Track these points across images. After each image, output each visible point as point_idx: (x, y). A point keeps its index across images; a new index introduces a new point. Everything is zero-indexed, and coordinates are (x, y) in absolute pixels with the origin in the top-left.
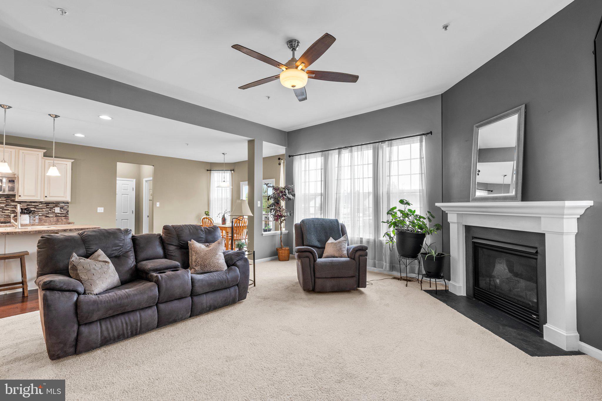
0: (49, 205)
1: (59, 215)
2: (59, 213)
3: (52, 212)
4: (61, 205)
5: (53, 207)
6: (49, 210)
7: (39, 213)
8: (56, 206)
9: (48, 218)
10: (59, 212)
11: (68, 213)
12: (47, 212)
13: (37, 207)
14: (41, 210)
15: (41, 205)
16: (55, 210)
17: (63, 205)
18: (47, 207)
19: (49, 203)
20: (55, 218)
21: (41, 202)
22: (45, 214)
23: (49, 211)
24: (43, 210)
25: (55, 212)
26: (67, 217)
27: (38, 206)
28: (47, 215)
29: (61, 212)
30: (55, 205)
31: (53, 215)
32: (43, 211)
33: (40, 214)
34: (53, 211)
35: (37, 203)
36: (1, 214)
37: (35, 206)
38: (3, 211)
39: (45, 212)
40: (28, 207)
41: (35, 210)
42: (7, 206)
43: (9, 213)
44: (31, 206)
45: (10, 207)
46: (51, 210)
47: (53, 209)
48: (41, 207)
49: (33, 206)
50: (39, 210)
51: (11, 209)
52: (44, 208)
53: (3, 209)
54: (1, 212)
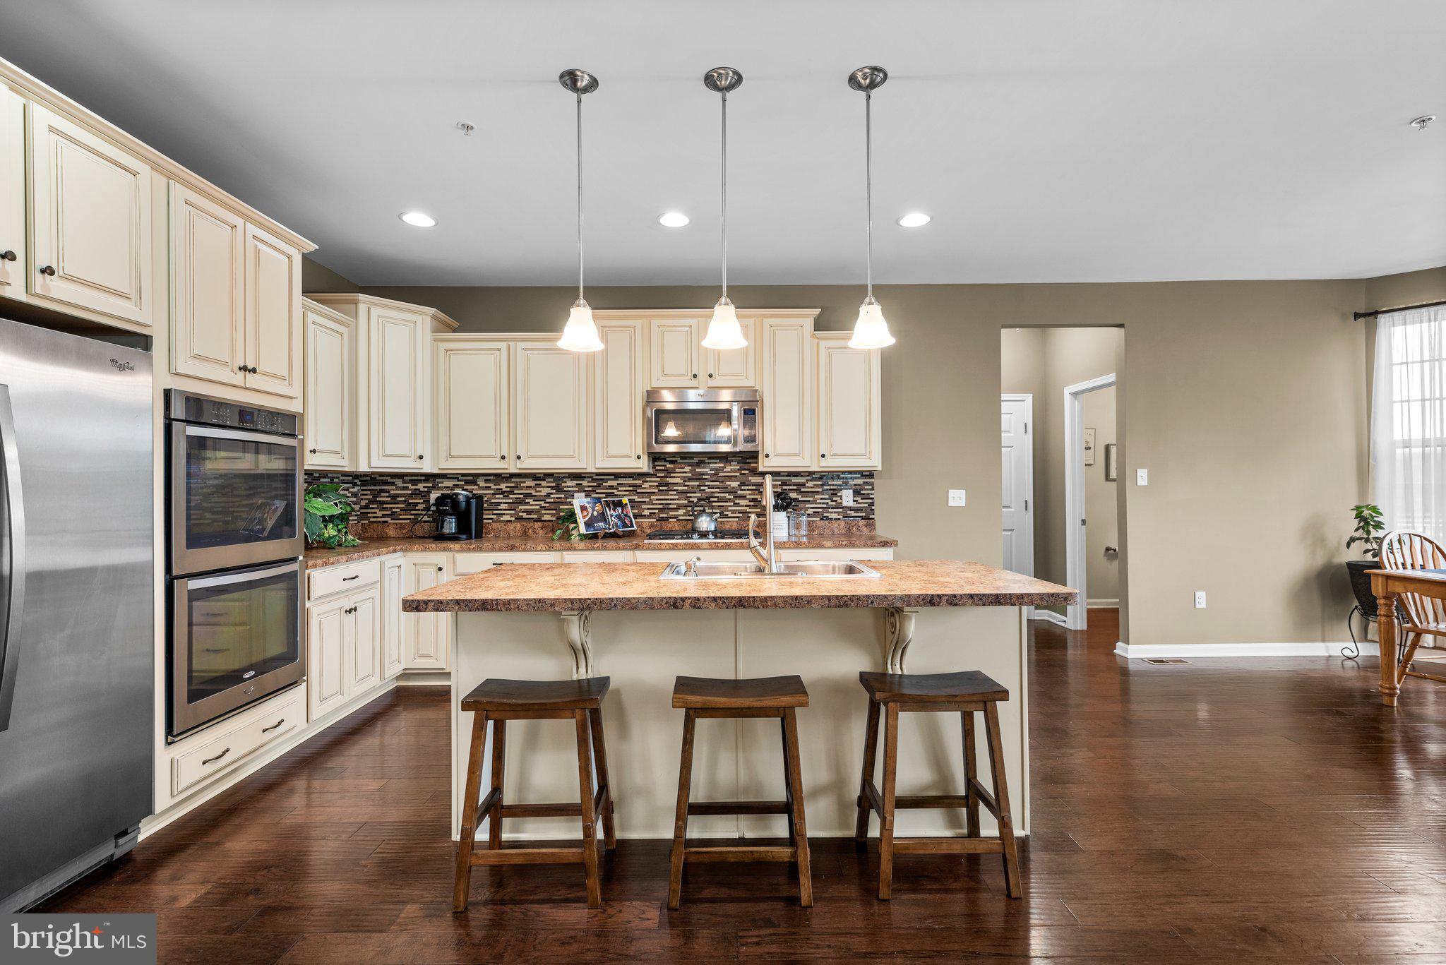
0: (829, 483)
1: (853, 513)
2: (851, 509)
3: (834, 503)
4: (858, 482)
5: (837, 487)
6: (827, 497)
7: (807, 505)
8: (845, 486)
9: (827, 522)
10: (852, 504)
11: (873, 508)
12: (825, 506)
13: (802, 490)
14: (811, 499)
15: (811, 484)
16: (841, 499)
18: (825, 487)
19: (830, 477)
20: (843, 523)
21: (810, 473)
22: (821, 510)
23: (831, 503)
24: (816, 496)
25: (844, 505)
26: (871, 521)
27: (804, 485)
28: (824, 516)
29: (855, 505)
30: (841, 482)
31: (839, 513)
32: (815, 502)
33: (810, 511)
34: (838, 499)
35: (802, 476)
36: (730, 508)
37: (798, 485)
38: (736, 501)
39: (820, 503)
40: (784, 487)
41: (799, 497)
42: (743, 488)
43: (746, 506)
44: (791, 485)
45: (748, 490)
46: (834, 499)
47: (839, 496)
48: (811, 488)
49: (794, 485)
50: (807, 497)
51: (750, 494)
52: (818, 492)
53: (736, 495)
54: (732, 504)
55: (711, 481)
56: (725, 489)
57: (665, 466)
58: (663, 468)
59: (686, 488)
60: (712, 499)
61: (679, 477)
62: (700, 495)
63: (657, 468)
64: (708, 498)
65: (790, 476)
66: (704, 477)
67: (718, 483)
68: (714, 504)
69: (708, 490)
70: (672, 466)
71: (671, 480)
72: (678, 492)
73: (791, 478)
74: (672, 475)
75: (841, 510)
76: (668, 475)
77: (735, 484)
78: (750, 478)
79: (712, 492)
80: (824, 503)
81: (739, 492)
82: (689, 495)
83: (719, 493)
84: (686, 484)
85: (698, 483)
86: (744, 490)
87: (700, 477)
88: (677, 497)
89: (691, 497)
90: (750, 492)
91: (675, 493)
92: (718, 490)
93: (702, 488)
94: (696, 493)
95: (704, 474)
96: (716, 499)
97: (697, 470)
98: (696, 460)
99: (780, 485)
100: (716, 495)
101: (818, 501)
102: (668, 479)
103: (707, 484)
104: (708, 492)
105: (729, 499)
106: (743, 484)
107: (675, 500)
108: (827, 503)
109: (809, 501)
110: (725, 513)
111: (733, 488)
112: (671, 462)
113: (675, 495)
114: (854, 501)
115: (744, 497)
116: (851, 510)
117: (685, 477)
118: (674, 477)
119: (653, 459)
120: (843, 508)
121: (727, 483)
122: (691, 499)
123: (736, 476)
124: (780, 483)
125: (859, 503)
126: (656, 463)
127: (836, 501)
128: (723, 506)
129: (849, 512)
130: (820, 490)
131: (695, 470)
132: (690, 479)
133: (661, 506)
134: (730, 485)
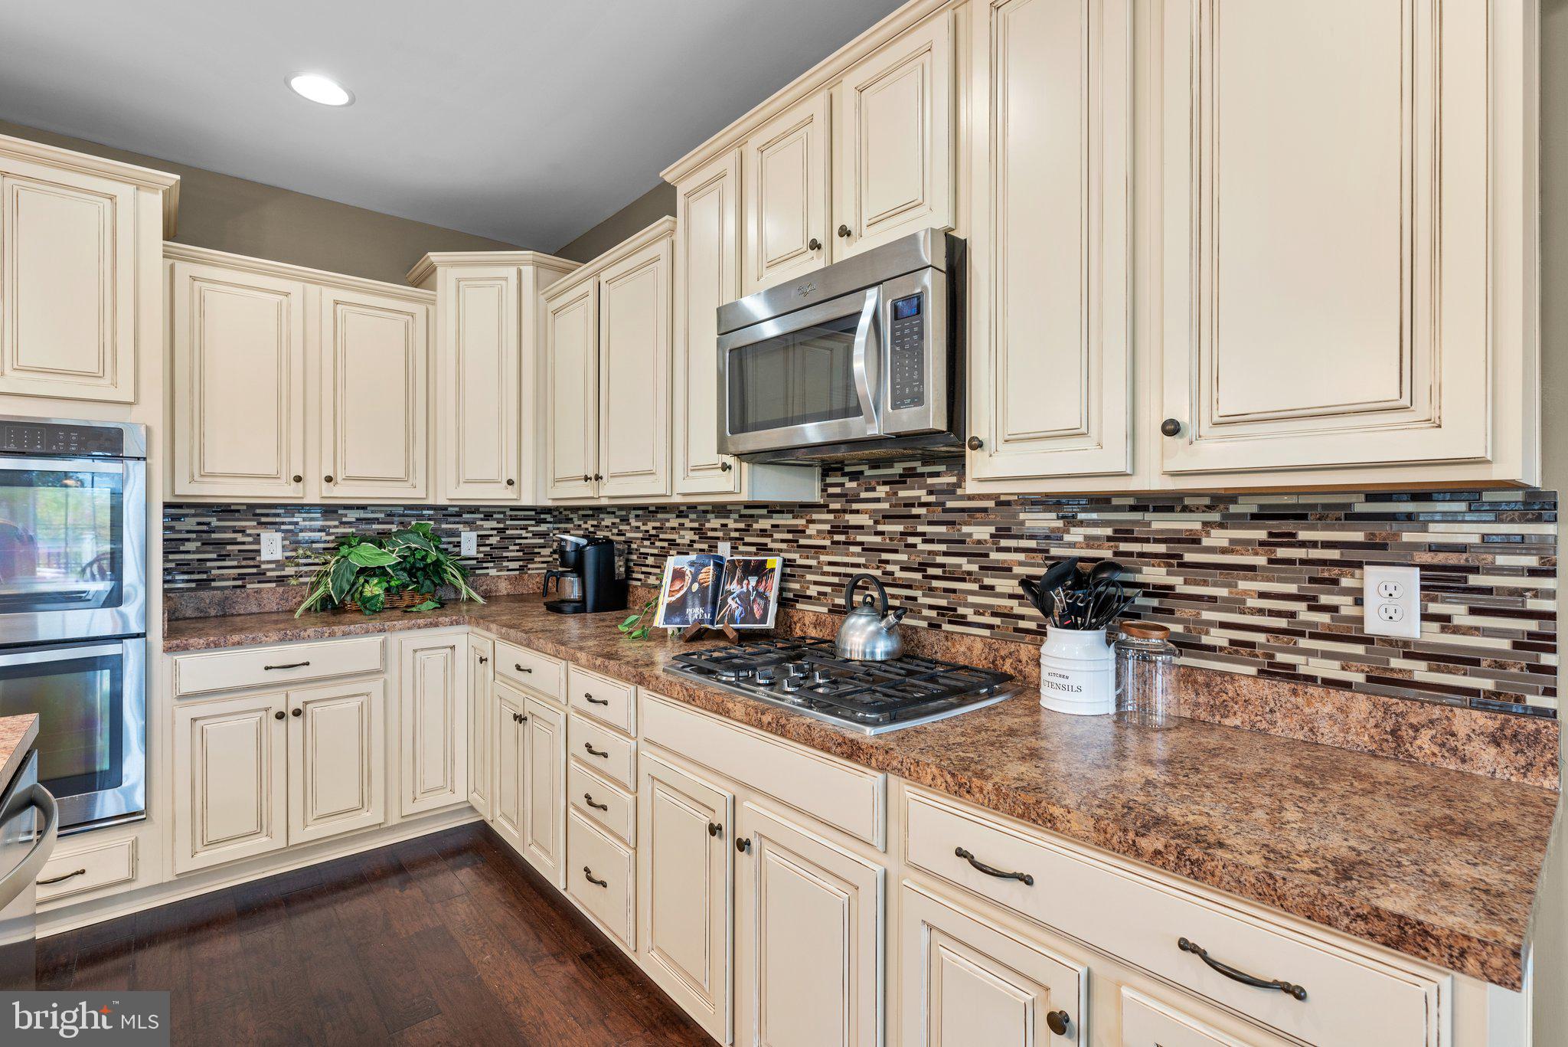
0: (1303, 535)
1: (1420, 671)
2: (1409, 647)
3: (1324, 618)
4: (1438, 533)
5: (1334, 554)
6: (1292, 588)
7: (1206, 615)
8: (1379, 550)
9: (1285, 687)
10: (1411, 628)
11: (1544, 658)
12: (1282, 623)
13: (1189, 557)
15: (1219, 538)
16: (1359, 602)
17: (1468, 533)
18: (1282, 553)
19: (1299, 515)
20: (1361, 705)
21: (1220, 500)
22: (1260, 638)
23: (1305, 615)
24: (1243, 585)
25: (1371, 628)
27: (1194, 541)
28: (1281, 658)
29: (1434, 635)
30: (1358, 536)
31: (1346, 661)
32: (1235, 604)
34: (1346, 605)
35: (1186, 509)
36: (971, 599)
37: (1179, 541)
38: (987, 581)
39: (1261, 612)
40: (1124, 547)
41: (1177, 581)
42: (1004, 543)
43: (1012, 596)
44: (1147, 540)
45: (1017, 550)
46: (1325, 599)
47: (1347, 592)
48: (1223, 551)
49: (1157, 541)
50: (1205, 583)
51: (1021, 564)
52: (1252, 568)
53: (984, 562)
54: (975, 587)
55: (930, 523)
56: (957, 545)
57: (842, 485)
58: (838, 490)
59: (878, 539)
60: (931, 571)
61: (865, 512)
62: (903, 557)
63: (831, 490)
64: (922, 567)
65: (1144, 509)
66: (915, 511)
67: (943, 529)
68: (935, 583)
69: (921, 547)
70: (854, 484)
71: (853, 520)
72: (867, 549)
73: (1148, 516)
74: (855, 506)
75: (1359, 649)
76: (847, 507)
77: (981, 532)
78: (1022, 516)
79: (930, 553)
80: (1279, 614)
81: (994, 556)
82: (885, 556)
83: (945, 554)
84: (880, 528)
85: (900, 528)
86: (1007, 550)
87: (904, 511)
88: (862, 560)
89: (887, 562)
90: (1021, 557)
91: (858, 549)
92: (943, 547)
93: (911, 540)
94: (896, 551)
95: (913, 505)
96: (938, 572)
97: (902, 494)
98: (898, 469)
99: (1109, 539)
100: (940, 560)
101: (1253, 603)
102: (847, 517)
103: (920, 529)
104: (923, 552)
105: (970, 573)
106: (1002, 532)
107: (858, 566)
108: (1292, 615)
109: (1213, 599)
110: (961, 611)
111: (979, 542)
112: (855, 476)
113: (859, 555)
114: (1426, 617)
115: (1005, 570)
116: (1408, 656)
117: (875, 511)
118: (857, 512)
119: (824, 470)
120: (1368, 641)
121: (965, 529)
122: (889, 568)
123: (985, 510)
124: (1109, 532)
125: (1457, 630)
126: (829, 480)
127: (1333, 609)
128: (954, 591)
129: (1396, 663)
130: (1261, 561)
131: (896, 494)
132: (888, 517)
133: (836, 580)
134: (970, 535)
